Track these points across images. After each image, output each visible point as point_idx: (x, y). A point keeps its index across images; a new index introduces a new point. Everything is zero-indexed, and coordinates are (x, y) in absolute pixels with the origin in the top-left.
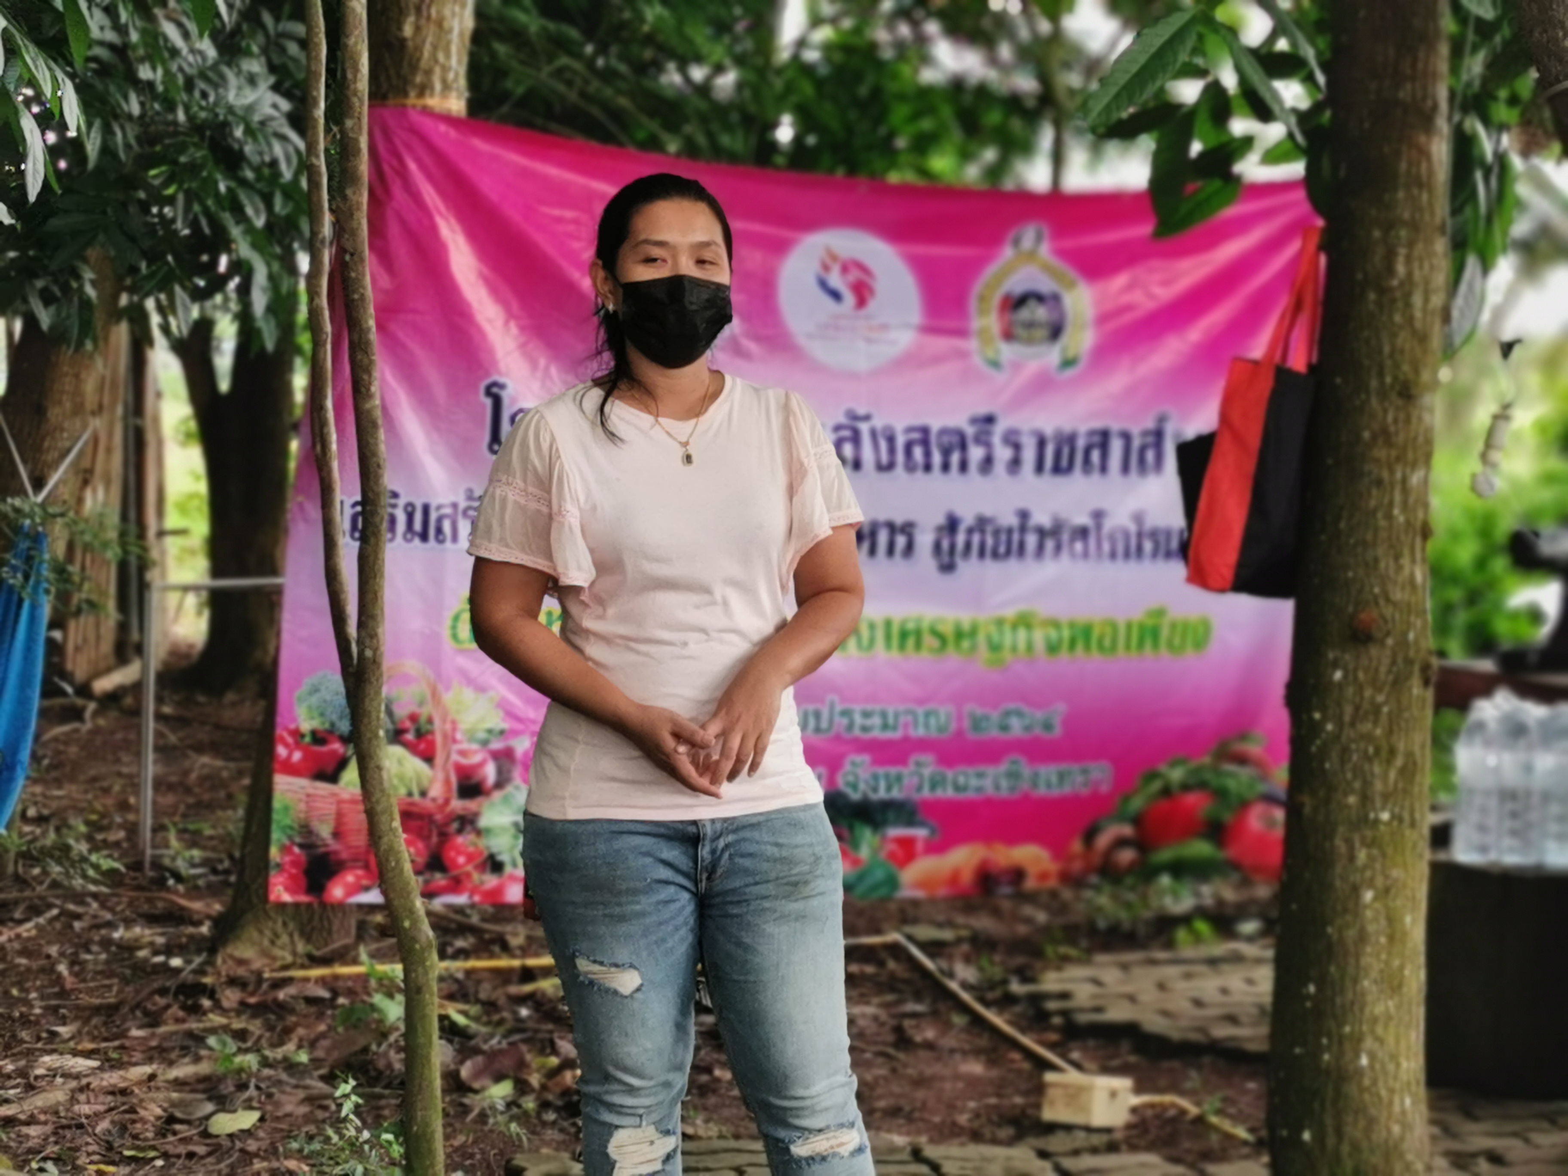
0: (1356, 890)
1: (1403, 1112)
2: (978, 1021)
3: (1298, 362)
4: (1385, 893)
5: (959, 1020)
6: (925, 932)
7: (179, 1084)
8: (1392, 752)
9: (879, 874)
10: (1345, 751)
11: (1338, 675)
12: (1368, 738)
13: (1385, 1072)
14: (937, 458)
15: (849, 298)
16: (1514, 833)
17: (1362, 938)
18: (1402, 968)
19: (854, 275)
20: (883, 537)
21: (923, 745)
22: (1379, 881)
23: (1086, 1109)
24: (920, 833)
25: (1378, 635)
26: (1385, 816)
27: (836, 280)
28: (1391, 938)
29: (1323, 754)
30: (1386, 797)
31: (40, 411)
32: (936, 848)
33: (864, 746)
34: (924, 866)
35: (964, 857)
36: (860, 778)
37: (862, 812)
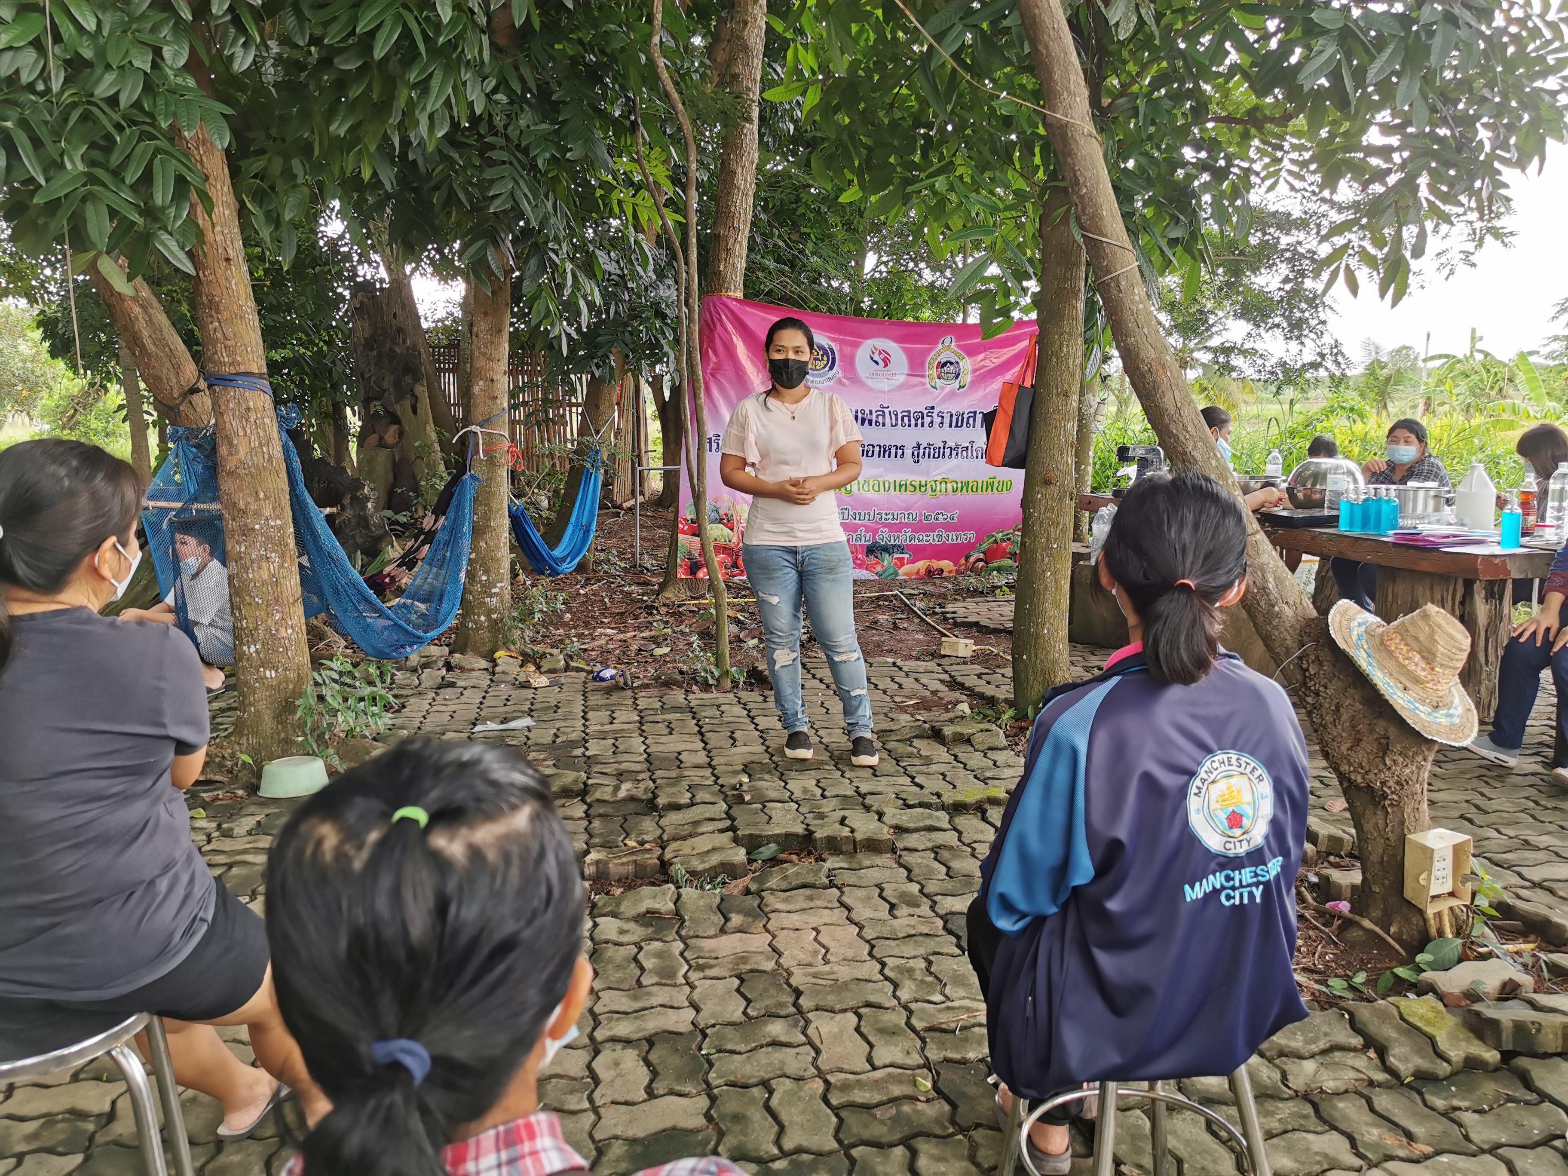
0: (1044, 572)
1: (1060, 650)
2: (923, 620)
3: (1028, 384)
4: (1054, 573)
5: (917, 620)
6: (907, 591)
7: (644, 638)
8: (1058, 523)
9: (891, 571)
10: (1041, 523)
11: (1039, 496)
12: (1050, 518)
13: (1053, 635)
14: (913, 422)
15: (882, 364)
17: (1046, 588)
19: (883, 355)
20: (893, 451)
21: (907, 525)
22: (1053, 569)
23: (956, 650)
24: (906, 556)
25: (1054, 482)
26: (1055, 546)
27: (876, 357)
29: (1033, 524)
30: (1055, 540)
31: (597, 406)
32: (912, 562)
33: (886, 526)
34: (907, 568)
35: (922, 565)
36: (885, 537)
37: (886, 549)
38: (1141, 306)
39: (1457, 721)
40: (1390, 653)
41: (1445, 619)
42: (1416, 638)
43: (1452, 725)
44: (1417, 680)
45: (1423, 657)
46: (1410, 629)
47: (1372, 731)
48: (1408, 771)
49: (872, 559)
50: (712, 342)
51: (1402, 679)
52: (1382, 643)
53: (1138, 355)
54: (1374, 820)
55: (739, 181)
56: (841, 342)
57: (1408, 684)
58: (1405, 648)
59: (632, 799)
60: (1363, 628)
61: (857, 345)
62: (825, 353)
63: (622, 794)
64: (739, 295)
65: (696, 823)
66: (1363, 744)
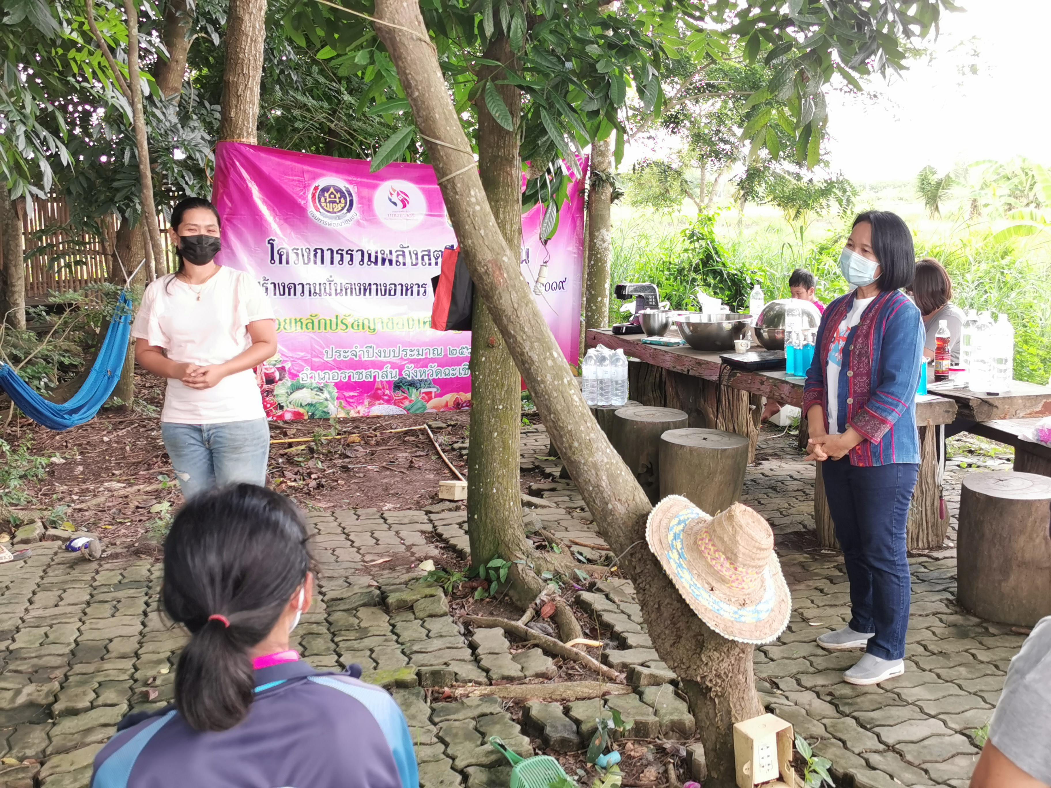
0: (491, 432)
1: (510, 507)
2: (440, 457)
4: (501, 433)
5: (434, 458)
6: (434, 424)
7: (147, 493)
8: (503, 385)
9: (419, 405)
10: (487, 385)
11: (483, 359)
12: (494, 380)
13: (502, 494)
14: (433, 261)
15: (400, 205)
16: (602, 395)
17: (494, 449)
18: (508, 458)
19: (402, 196)
20: (415, 289)
21: (433, 360)
22: (499, 429)
23: (453, 494)
24: (434, 390)
25: (495, 345)
26: (501, 407)
27: (395, 198)
28: (504, 448)
29: (480, 385)
30: (501, 401)
31: (128, 247)
32: (440, 395)
33: (411, 361)
34: (435, 401)
35: (450, 398)
36: (411, 372)
37: (412, 384)
38: (478, 208)
39: (763, 616)
40: (701, 552)
41: (752, 516)
42: (721, 539)
43: (759, 621)
44: (723, 580)
45: (727, 558)
46: (718, 529)
47: (689, 628)
48: (725, 665)
49: (399, 395)
50: (226, 186)
51: (710, 580)
52: (695, 542)
53: (475, 256)
54: (705, 710)
55: (247, 26)
56: (359, 184)
57: (714, 584)
58: (712, 548)
59: (31, 705)
60: (681, 527)
61: (375, 187)
62: (343, 195)
63: (21, 700)
64: (253, 141)
65: (88, 731)
66: (683, 641)
